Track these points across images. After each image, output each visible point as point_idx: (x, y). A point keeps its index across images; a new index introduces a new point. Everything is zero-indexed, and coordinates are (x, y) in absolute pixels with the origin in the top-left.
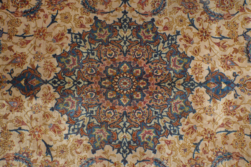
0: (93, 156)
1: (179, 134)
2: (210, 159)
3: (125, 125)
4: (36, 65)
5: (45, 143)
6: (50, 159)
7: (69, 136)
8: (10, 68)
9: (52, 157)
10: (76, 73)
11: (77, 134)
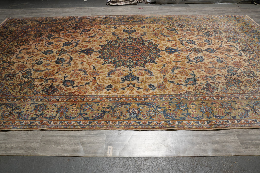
0: (115, 69)
1: (155, 62)
2: (171, 69)
3: (130, 61)
4: (92, 48)
5: (93, 66)
6: (95, 71)
7: (104, 64)
8: (81, 48)
9: (96, 70)
10: (109, 49)
11: (108, 63)
